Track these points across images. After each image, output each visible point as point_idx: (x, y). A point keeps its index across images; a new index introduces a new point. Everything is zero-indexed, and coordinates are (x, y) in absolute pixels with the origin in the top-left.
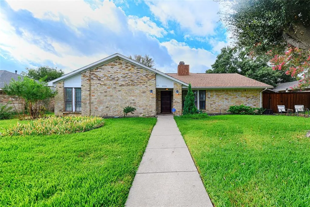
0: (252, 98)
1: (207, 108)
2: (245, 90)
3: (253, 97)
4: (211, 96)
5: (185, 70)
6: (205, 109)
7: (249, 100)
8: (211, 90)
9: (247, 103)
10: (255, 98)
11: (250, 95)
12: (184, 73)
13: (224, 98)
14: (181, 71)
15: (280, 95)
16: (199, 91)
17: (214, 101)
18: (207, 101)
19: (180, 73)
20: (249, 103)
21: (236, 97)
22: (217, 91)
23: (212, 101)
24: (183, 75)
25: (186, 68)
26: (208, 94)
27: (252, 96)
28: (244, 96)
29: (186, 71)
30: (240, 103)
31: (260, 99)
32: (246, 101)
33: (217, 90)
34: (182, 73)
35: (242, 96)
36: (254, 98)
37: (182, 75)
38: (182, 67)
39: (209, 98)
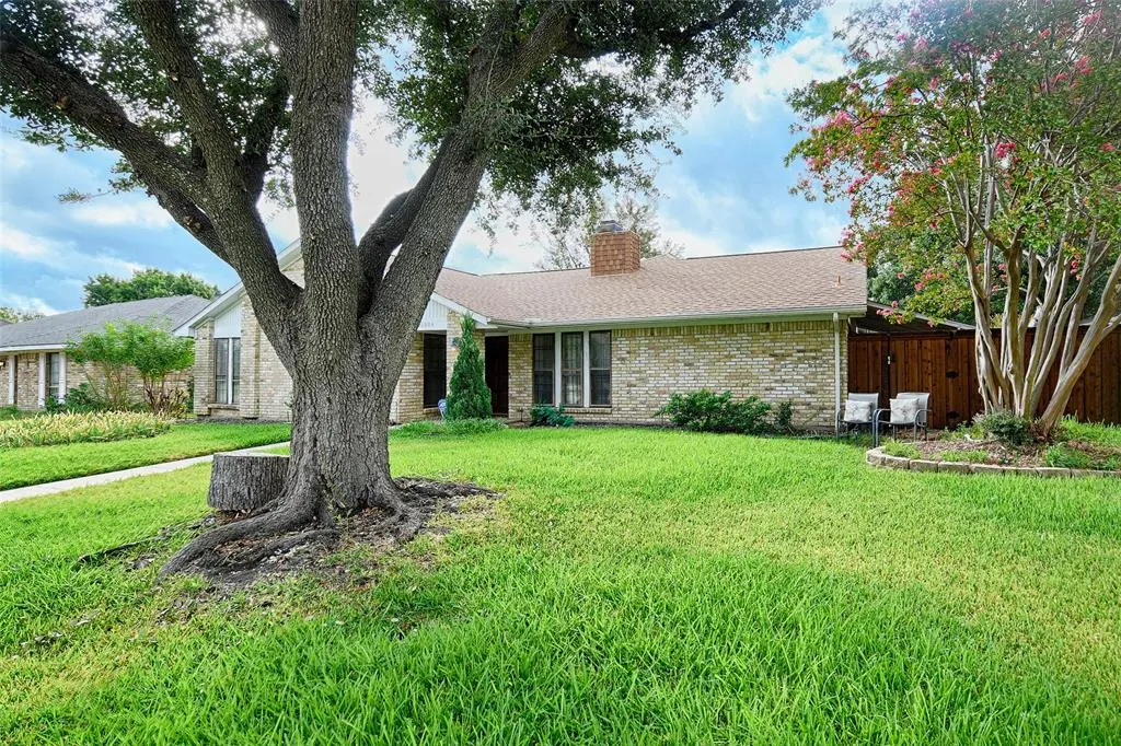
0: (799, 358)
1: (614, 400)
2: (768, 325)
3: (802, 354)
4: (628, 352)
5: (616, 252)
6: (607, 402)
7: (787, 370)
8: (631, 330)
9: (776, 381)
10: (815, 358)
11: (786, 344)
12: (611, 263)
13: (678, 361)
14: (602, 258)
15: (942, 341)
16: (591, 332)
17: (640, 372)
18: (614, 375)
19: (599, 264)
20: (784, 381)
21: (726, 357)
22: (652, 334)
23: (634, 372)
24: (609, 272)
25: (618, 242)
26: (621, 347)
27: (799, 351)
28: (764, 352)
29: (621, 257)
30: (746, 381)
31: (833, 365)
32: (771, 370)
33: (652, 329)
34: (605, 263)
35: (752, 352)
36: (807, 358)
37: (605, 272)
38: (604, 243)
39: (623, 359)
